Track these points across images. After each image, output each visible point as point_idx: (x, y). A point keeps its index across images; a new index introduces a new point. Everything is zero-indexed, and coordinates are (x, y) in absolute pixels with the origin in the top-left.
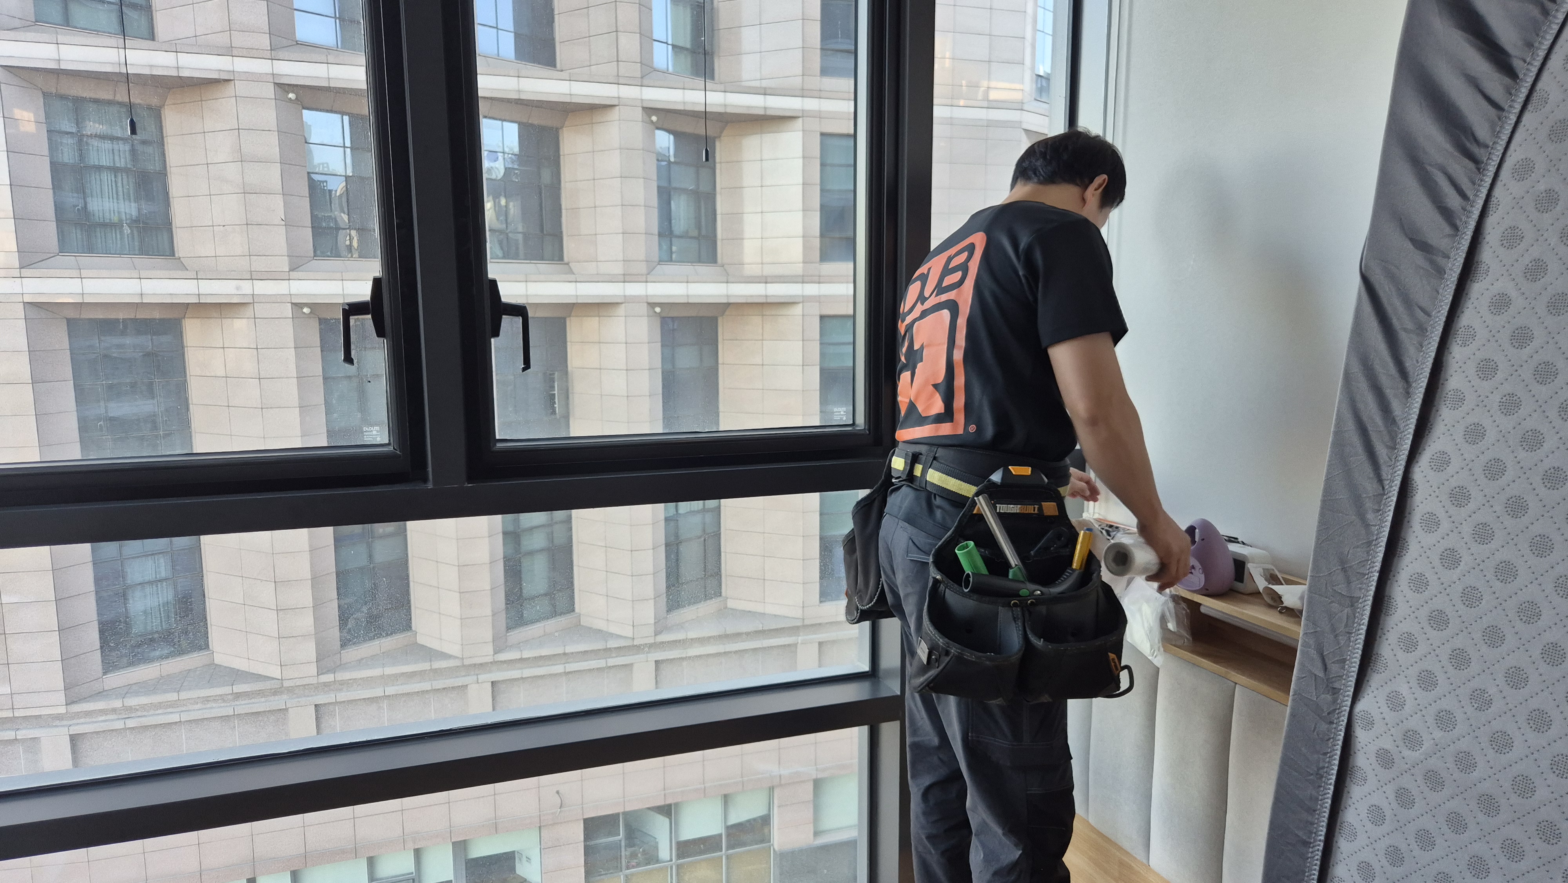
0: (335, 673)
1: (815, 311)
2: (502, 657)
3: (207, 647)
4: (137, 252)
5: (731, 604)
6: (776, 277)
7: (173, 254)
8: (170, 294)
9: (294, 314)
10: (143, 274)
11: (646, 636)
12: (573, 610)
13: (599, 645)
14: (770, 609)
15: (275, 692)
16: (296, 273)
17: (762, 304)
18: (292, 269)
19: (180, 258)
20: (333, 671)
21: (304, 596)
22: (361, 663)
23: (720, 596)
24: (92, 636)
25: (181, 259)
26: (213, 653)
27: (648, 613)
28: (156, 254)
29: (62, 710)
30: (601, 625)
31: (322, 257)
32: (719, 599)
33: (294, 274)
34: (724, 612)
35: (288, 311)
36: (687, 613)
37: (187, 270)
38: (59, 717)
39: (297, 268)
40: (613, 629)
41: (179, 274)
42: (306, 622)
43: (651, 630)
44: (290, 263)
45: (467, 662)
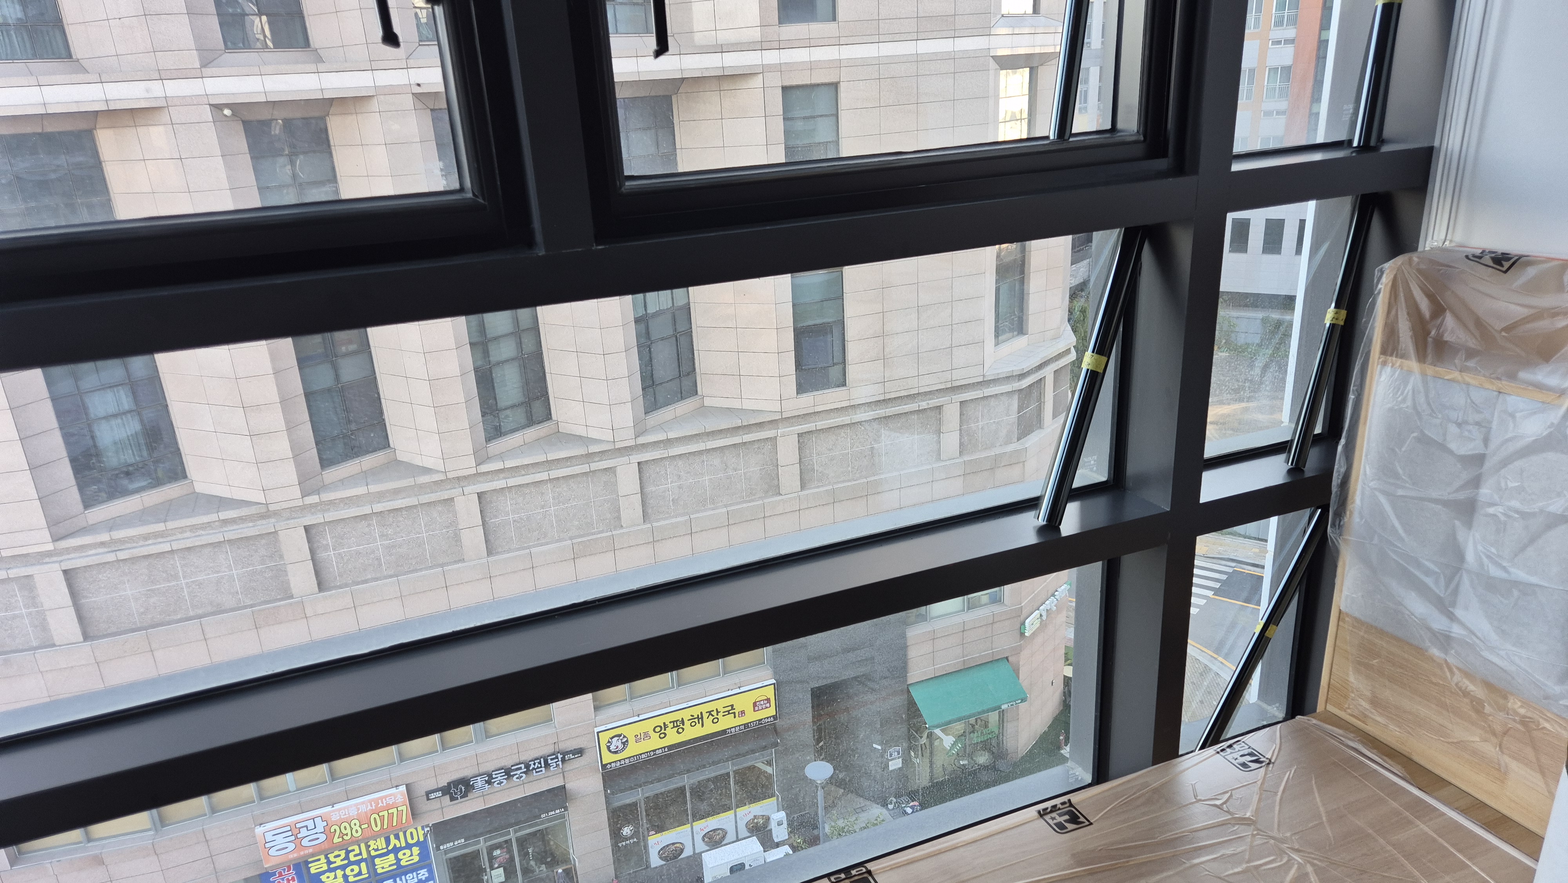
0: (319, 494)
1: (776, 81)
2: (484, 468)
3: (185, 477)
4: (30, 56)
5: (708, 402)
6: (732, 45)
7: (70, 56)
8: (76, 102)
9: (215, 118)
10: (43, 80)
11: (627, 438)
12: (551, 418)
13: (581, 451)
14: (748, 405)
15: (263, 516)
16: (208, 69)
17: (719, 78)
18: (204, 65)
19: (78, 60)
20: (317, 492)
21: (275, 419)
22: (343, 482)
23: (697, 394)
24: (65, 472)
25: (80, 61)
26: (192, 482)
27: (626, 416)
28: (52, 57)
29: (50, 547)
30: (581, 431)
31: (233, 49)
32: (697, 398)
33: (207, 71)
34: (704, 411)
35: (207, 114)
36: (666, 414)
37: (89, 73)
38: (49, 554)
39: (210, 63)
40: (593, 434)
41: (81, 77)
42: (282, 446)
43: (631, 433)
44: (201, 59)
45: (450, 475)
